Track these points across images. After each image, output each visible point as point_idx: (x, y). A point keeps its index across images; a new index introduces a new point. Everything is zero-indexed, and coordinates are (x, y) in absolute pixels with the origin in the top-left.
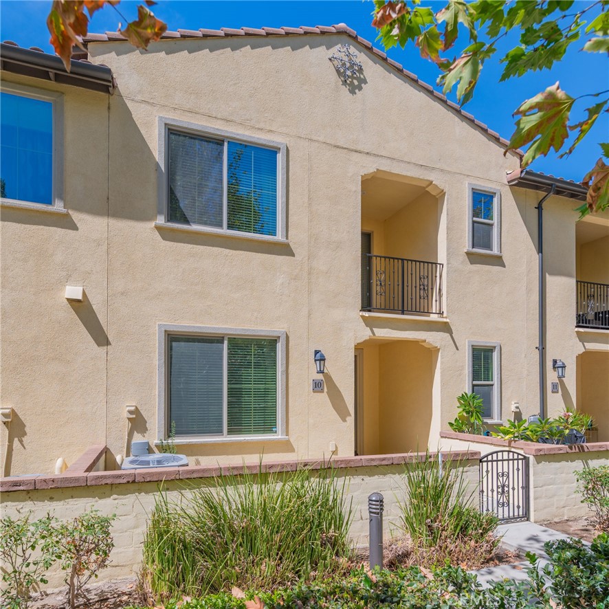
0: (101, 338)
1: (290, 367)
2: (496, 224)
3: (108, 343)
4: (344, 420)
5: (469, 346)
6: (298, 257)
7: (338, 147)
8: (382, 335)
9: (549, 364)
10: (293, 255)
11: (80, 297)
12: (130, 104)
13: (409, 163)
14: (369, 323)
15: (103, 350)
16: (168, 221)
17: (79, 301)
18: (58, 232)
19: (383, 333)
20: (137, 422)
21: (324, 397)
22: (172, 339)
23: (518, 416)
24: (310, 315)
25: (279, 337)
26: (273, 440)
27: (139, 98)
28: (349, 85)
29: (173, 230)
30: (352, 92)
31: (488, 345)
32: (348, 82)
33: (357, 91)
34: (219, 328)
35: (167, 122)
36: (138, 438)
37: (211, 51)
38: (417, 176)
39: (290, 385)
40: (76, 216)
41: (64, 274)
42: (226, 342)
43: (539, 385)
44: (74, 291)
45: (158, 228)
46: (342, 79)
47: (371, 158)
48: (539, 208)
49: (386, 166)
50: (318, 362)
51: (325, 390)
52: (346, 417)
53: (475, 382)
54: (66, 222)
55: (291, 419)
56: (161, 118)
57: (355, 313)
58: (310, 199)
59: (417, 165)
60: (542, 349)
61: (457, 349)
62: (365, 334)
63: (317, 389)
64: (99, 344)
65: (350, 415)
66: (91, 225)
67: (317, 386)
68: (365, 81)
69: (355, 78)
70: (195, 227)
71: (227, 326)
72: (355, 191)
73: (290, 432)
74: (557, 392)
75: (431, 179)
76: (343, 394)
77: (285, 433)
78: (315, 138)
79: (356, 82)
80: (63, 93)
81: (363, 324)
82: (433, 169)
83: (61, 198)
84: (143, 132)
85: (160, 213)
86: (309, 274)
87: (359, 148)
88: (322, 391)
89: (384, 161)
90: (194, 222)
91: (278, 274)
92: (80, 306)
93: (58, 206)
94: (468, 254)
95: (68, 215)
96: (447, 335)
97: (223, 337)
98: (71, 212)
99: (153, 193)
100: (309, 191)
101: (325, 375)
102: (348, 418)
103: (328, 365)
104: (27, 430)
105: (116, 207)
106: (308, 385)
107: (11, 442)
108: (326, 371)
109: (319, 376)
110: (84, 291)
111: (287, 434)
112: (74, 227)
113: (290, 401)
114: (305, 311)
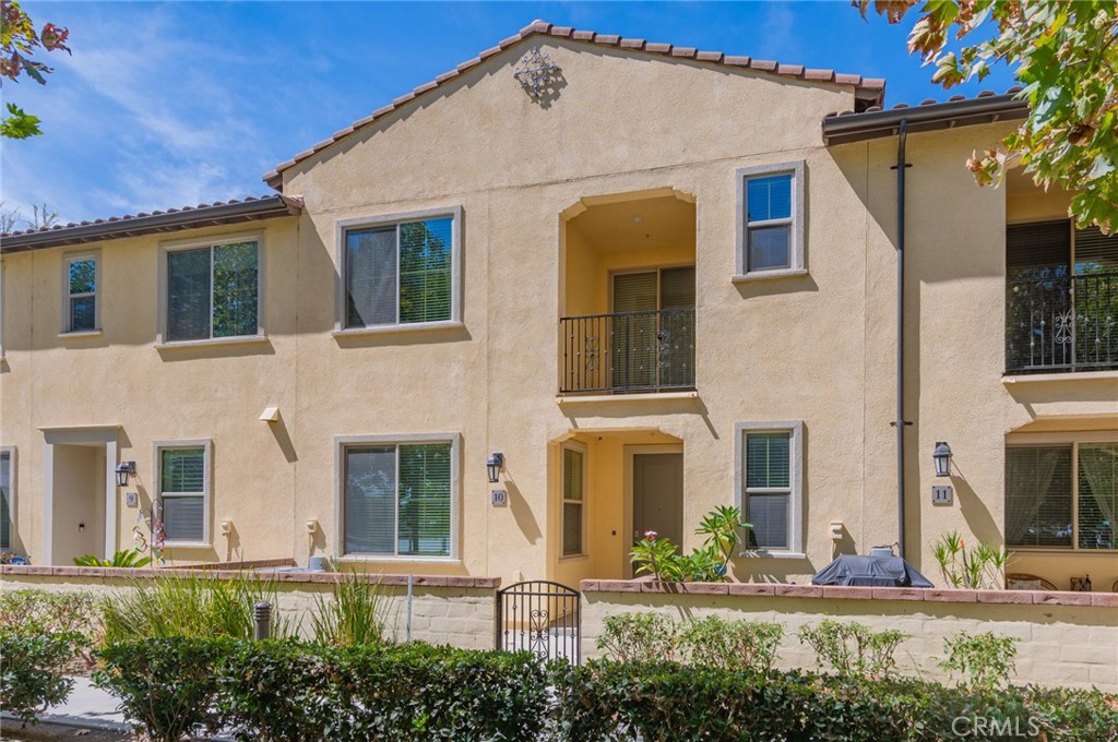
0: (291, 456)
1: (466, 475)
2: (794, 223)
3: (295, 459)
4: (533, 542)
5: (736, 431)
6: (475, 340)
7: (527, 186)
8: (588, 427)
9: (926, 452)
10: (469, 338)
11: (275, 419)
12: (314, 218)
13: (630, 173)
14: (567, 410)
15: (289, 467)
16: (346, 327)
18: (261, 359)
19: (589, 424)
20: (318, 537)
21: (506, 513)
22: (348, 450)
23: (844, 544)
24: (489, 410)
25: (451, 441)
26: (443, 564)
27: (322, 208)
28: (541, 99)
29: (349, 337)
30: (546, 106)
31: (775, 427)
32: (540, 95)
33: (552, 102)
34: (389, 436)
35: (344, 224)
36: (319, 554)
37: (383, 131)
38: (646, 188)
39: (466, 498)
40: (274, 340)
41: (265, 396)
42: (397, 450)
43: (897, 491)
44: (269, 413)
45: (337, 337)
46: (532, 94)
47: (573, 186)
48: (902, 166)
49: (596, 189)
50: (491, 468)
51: (509, 503)
52: (536, 538)
53: (750, 490)
54: (266, 349)
55: (467, 541)
56: (338, 222)
57: (551, 401)
58: (489, 264)
59: (645, 171)
60: (906, 425)
61: (716, 437)
62: (562, 427)
63: (499, 502)
64: (289, 461)
65: (540, 536)
66: (284, 344)
67: (499, 499)
68: (564, 84)
69: (550, 86)
70: (370, 328)
71: (396, 433)
72: (550, 237)
73: (466, 555)
74: (950, 503)
75: (668, 184)
76: (532, 509)
77: (457, 557)
78: (496, 185)
79: (551, 91)
80: (264, 228)
81: (561, 414)
82: (672, 168)
83: (262, 326)
84: (324, 242)
85: (337, 320)
86: (489, 358)
87: (556, 176)
88: (505, 505)
89: (591, 183)
90: (370, 323)
91: (453, 364)
92: (276, 425)
93: (260, 336)
94: (737, 283)
95: (268, 342)
96: (696, 418)
97: (395, 445)
98: (270, 338)
99: (332, 302)
100: (489, 254)
101: (508, 484)
102: (538, 541)
103: (512, 472)
104: (241, 540)
105: (304, 324)
106: (488, 498)
107: (230, 550)
108: (509, 479)
109: (500, 486)
110: (278, 410)
111: (461, 557)
112: (272, 352)
113: (466, 516)
114: (484, 405)
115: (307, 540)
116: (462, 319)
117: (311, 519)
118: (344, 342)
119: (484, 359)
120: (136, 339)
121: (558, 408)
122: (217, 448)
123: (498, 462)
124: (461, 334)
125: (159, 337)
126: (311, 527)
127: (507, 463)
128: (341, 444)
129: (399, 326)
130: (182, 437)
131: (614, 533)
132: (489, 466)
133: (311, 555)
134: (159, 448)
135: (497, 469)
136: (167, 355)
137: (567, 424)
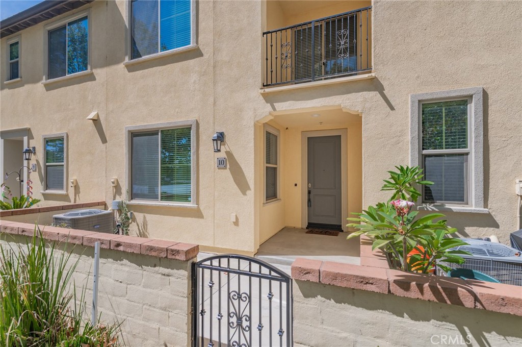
0: (104, 141)
1: (201, 148)
3: (106, 142)
4: (244, 194)
5: (413, 101)
6: (206, 56)
10: (202, 55)
14: (268, 98)
15: (103, 146)
16: (131, 59)
17: (96, 120)
18: (89, 84)
19: (286, 107)
20: (117, 189)
21: (227, 173)
22: (133, 135)
24: (215, 103)
25: (191, 125)
26: (187, 207)
29: (133, 65)
34: (155, 125)
39: (200, 163)
40: (96, 72)
41: (91, 106)
42: (160, 134)
44: (92, 115)
45: (127, 66)
50: (215, 142)
51: (228, 166)
52: (246, 190)
53: (425, 152)
54: (92, 77)
55: (201, 192)
57: (256, 92)
61: (392, 109)
62: (264, 111)
63: (222, 166)
64: (103, 143)
65: (250, 190)
66: (100, 73)
67: (221, 163)
70: (145, 57)
71: (160, 122)
73: (201, 202)
76: (244, 170)
77: (195, 203)
80: (91, 8)
81: (264, 101)
83: (90, 64)
84: (120, 9)
85: (126, 55)
86: (214, 67)
88: (225, 168)
90: (145, 55)
91: (192, 74)
93: (89, 71)
95: (92, 73)
96: (374, 94)
97: (158, 131)
98: (94, 71)
99: (124, 45)
101: (228, 153)
102: (248, 192)
103: (230, 144)
104: (81, 190)
105: (110, 60)
106: (214, 163)
107: (75, 196)
108: (228, 150)
109: (222, 155)
110: (98, 114)
111: (198, 204)
112: (94, 79)
113: (200, 176)
114: (212, 99)
115: (111, 191)
116: (197, 42)
117: (114, 178)
118: (131, 68)
119: (211, 69)
120: (35, 81)
121: (261, 98)
122: (69, 137)
123: (220, 138)
124: (196, 53)
125: (44, 77)
126: (113, 183)
127: (227, 139)
128: (129, 131)
129: (160, 53)
130: (54, 133)
131: (296, 185)
132: (214, 140)
133: (114, 199)
134: (45, 139)
135: (219, 142)
136: (48, 87)
137: (268, 107)
